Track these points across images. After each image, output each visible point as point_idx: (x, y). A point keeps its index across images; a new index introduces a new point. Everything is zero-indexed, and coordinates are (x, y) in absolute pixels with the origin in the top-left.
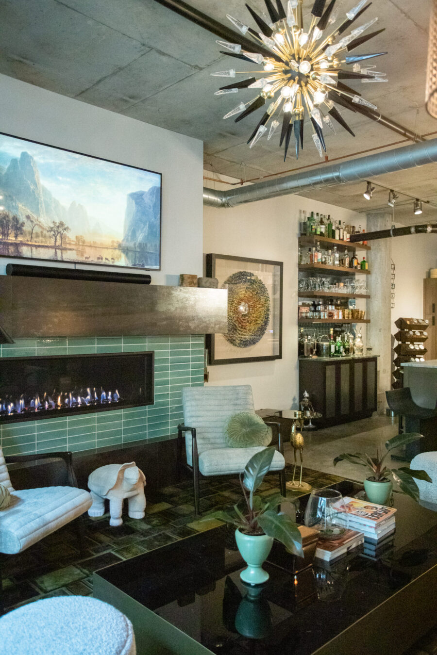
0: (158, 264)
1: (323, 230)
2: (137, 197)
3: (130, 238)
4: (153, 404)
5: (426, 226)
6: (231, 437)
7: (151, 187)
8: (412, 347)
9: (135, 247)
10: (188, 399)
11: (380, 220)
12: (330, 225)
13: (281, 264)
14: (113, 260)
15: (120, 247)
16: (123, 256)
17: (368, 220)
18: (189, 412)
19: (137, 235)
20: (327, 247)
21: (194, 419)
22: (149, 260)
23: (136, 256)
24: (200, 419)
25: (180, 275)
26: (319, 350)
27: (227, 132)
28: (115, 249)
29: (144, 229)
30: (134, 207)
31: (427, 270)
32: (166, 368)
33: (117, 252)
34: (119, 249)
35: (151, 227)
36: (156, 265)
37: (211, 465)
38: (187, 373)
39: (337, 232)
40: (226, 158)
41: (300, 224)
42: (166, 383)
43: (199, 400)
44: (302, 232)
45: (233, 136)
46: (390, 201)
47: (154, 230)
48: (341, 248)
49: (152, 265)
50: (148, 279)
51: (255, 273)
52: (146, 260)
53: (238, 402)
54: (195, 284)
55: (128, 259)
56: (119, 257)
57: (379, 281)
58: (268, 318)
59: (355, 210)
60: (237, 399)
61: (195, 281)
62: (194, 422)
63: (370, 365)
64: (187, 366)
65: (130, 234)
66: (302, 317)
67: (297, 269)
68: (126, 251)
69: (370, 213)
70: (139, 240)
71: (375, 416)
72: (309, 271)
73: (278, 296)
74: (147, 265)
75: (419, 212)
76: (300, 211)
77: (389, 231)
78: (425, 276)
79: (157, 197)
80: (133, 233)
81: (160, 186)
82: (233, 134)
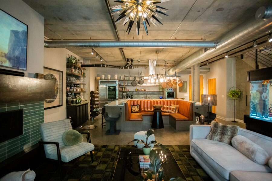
0: (25, 67)
1: (75, 62)
2: (15, 33)
3: (11, 52)
4: (23, 134)
5: (105, 65)
6: (68, 141)
7: (23, 30)
8: (95, 99)
9: (14, 58)
10: (44, 129)
11: (87, 61)
12: (76, 61)
13: (62, 72)
14: (1, 63)
15: (6, 56)
16: (8, 61)
17: (84, 60)
18: (46, 135)
19: (15, 52)
20: (75, 68)
21: (49, 137)
22: (21, 65)
23: (14, 62)
24: (52, 137)
25: (36, 74)
26: (72, 102)
27: (58, 18)
28: (3, 57)
29: (19, 50)
30: (14, 38)
31: (95, 77)
32: (29, 116)
33: (4, 59)
34: (5, 57)
35: (22, 49)
36: (24, 68)
37: (70, 157)
38: (38, 117)
39: (78, 63)
40: (49, 28)
41: (67, 59)
42: (29, 123)
43: (50, 128)
44: (68, 62)
45: (60, 20)
46: (96, 56)
47: (24, 51)
48: (79, 69)
49: (23, 68)
50: (23, 74)
51: (54, 74)
52: (20, 65)
53: (66, 126)
54: (43, 78)
55: (11, 63)
56: (5, 62)
57: (87, 79)
58: (58, 91)
59: (81, 57)
60: (65, 125)
61: (43, 76)
62: (49, 139)
63: (87, 105)
64: (38, 114)
65: (11, 51)
66: (68, 91)
67: (66, 74)
68: (9, 59)
69: (85, 59)
70: (16, 55)
71: (88, 121)
72: (69, 75)
73: (61, 83)
74: (20, 67)
75: (101, 61)
76: (67, 54)
77: (94, 65)
78: (95, 79)
79: (25, 36)
80: (14, 50)
81: (26, 31)
82: (60, 19)
